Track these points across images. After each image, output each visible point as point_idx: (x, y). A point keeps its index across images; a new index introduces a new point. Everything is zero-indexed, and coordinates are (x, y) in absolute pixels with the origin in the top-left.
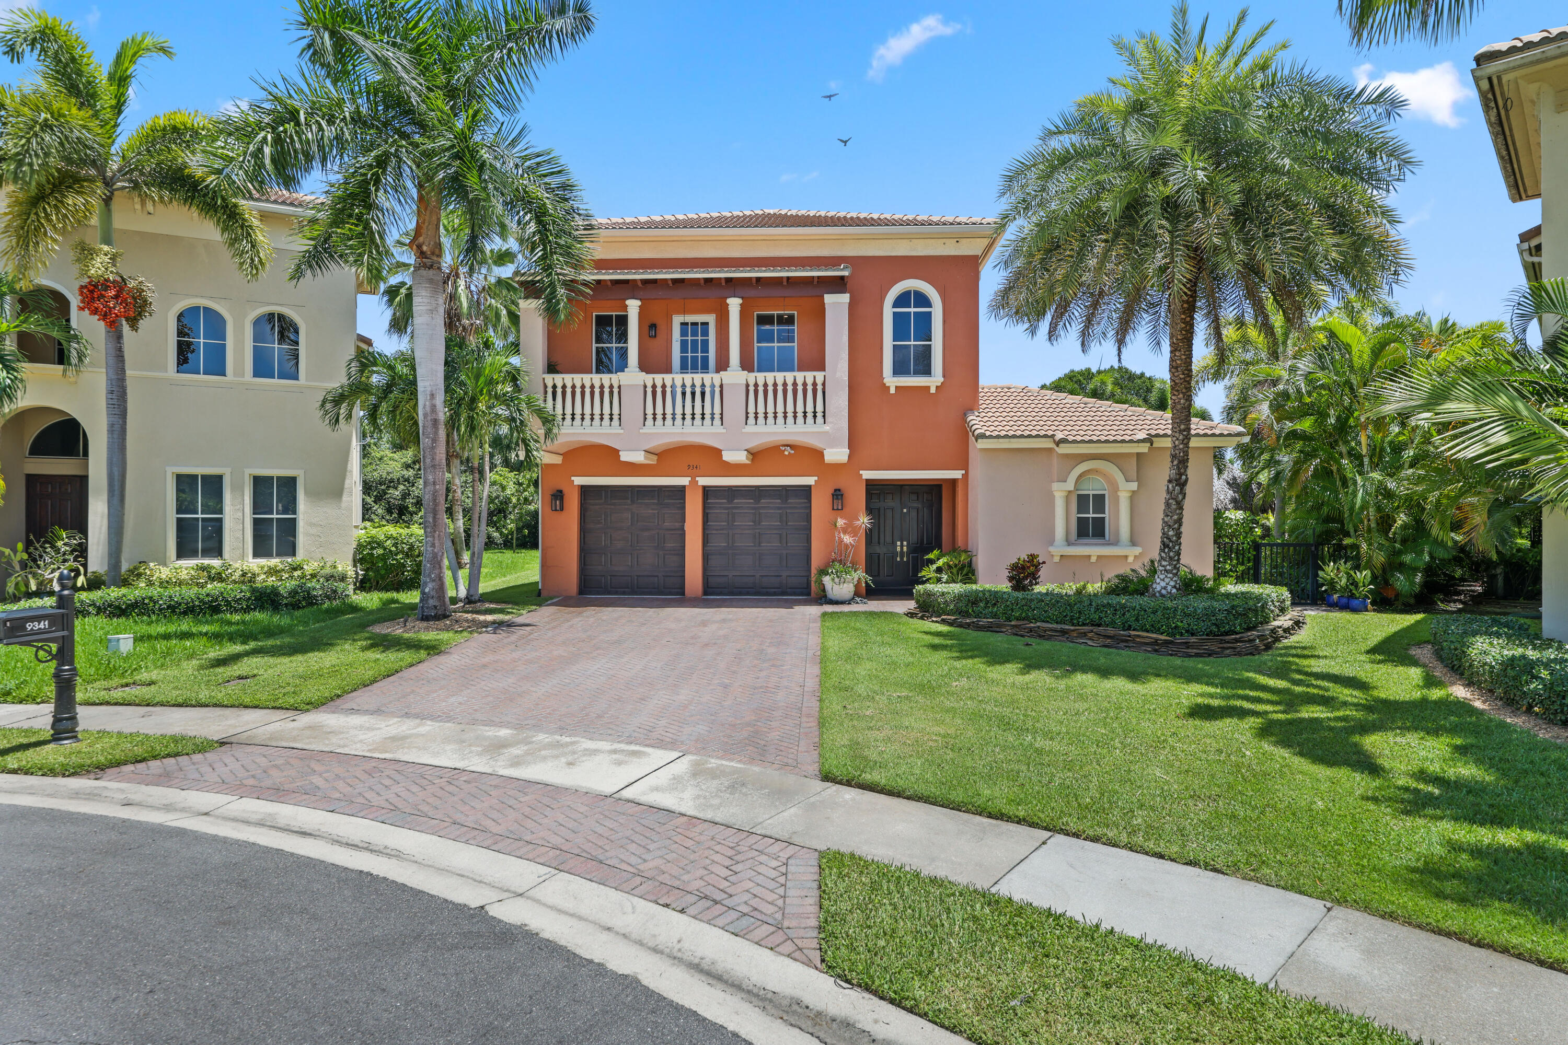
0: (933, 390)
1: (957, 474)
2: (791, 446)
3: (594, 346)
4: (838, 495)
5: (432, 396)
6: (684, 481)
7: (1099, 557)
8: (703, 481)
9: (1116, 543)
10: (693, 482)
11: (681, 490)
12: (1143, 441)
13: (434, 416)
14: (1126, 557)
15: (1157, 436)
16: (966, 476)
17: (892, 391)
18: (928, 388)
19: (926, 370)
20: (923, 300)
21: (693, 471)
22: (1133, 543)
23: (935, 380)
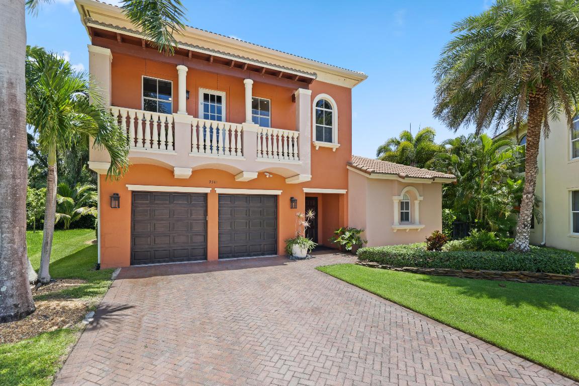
0: (334, 150)
1: (343, 191)
2: (270, 173)
3: (143, 98)
4: (293, 201)
5: (11, 84)
6: (207, 190)
7: (410, 230)
8: (219, 191)
9: (413, 223)
10: (213, 191)
11: (205, 195)
12: (431, 178)
13: (13, 106)
14: (417, 229)
15: (436, 177)
16: (347, 192)
17: (317, 148)
18: (332, 149)
19: (330, 140)
20: (327, 105)
21: (213, 184)
22: (420, 223)
23: (335, 145)
